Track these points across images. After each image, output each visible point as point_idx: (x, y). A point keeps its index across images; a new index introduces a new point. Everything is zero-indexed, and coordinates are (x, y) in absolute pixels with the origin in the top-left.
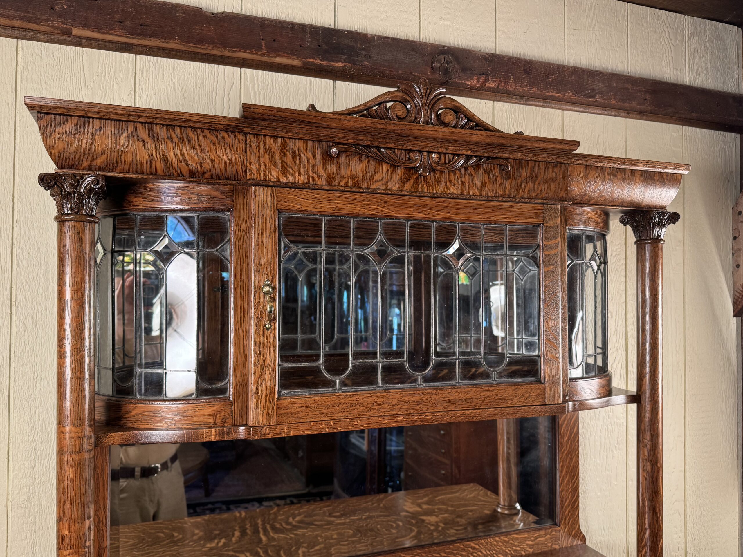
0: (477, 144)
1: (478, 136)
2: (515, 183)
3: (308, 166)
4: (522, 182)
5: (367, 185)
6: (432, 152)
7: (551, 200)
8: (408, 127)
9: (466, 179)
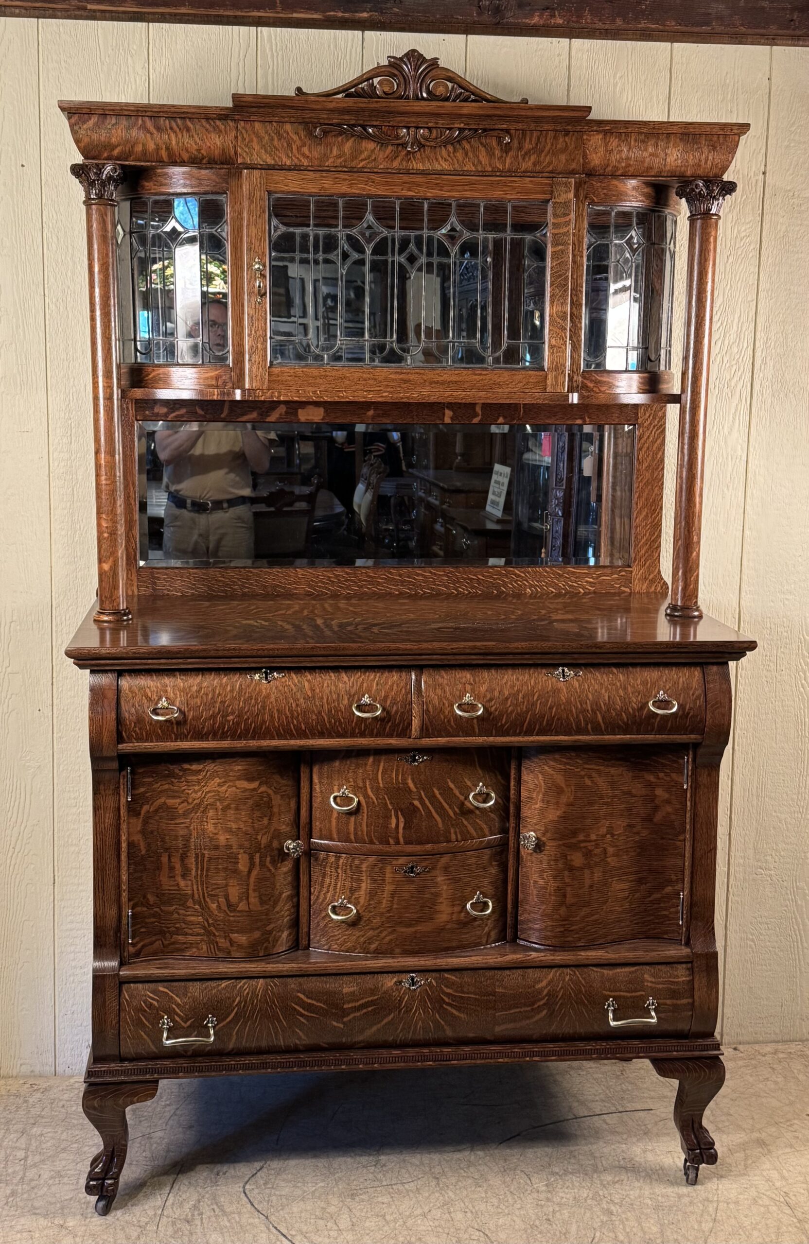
0: (469, 116)
1: (468, 108)
2: (517, 156)
3: (294, 147)
4: (526, 154)
5: (353, 164)
6: (421, 128)
7: (559, 173)
8: (392, 104)
9: (459, 154)
